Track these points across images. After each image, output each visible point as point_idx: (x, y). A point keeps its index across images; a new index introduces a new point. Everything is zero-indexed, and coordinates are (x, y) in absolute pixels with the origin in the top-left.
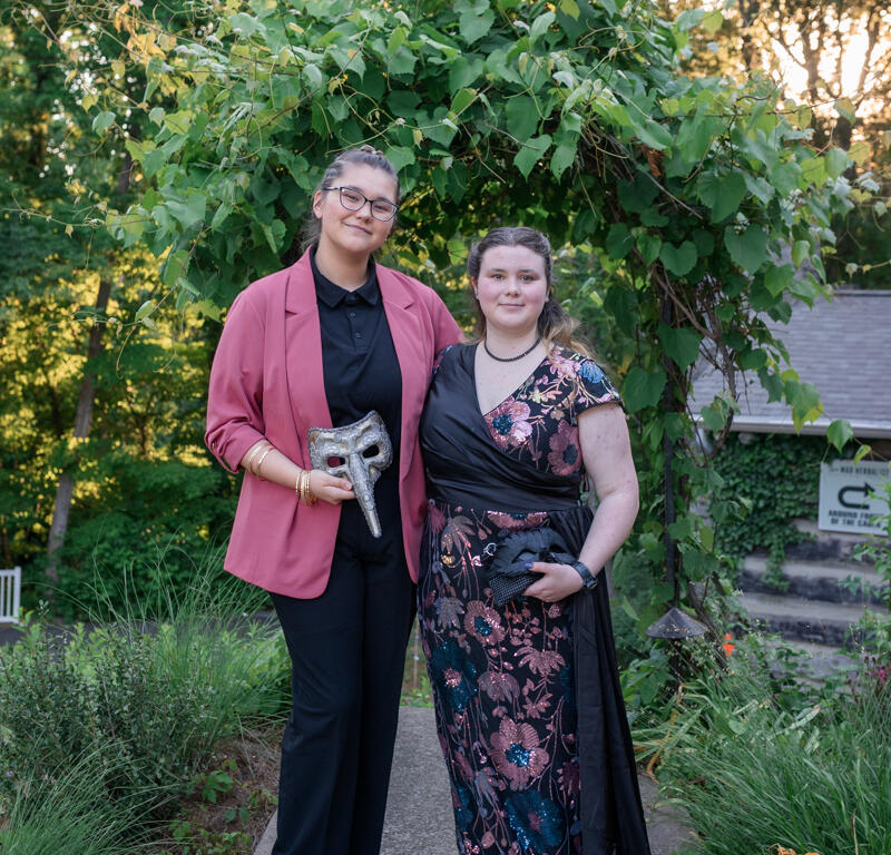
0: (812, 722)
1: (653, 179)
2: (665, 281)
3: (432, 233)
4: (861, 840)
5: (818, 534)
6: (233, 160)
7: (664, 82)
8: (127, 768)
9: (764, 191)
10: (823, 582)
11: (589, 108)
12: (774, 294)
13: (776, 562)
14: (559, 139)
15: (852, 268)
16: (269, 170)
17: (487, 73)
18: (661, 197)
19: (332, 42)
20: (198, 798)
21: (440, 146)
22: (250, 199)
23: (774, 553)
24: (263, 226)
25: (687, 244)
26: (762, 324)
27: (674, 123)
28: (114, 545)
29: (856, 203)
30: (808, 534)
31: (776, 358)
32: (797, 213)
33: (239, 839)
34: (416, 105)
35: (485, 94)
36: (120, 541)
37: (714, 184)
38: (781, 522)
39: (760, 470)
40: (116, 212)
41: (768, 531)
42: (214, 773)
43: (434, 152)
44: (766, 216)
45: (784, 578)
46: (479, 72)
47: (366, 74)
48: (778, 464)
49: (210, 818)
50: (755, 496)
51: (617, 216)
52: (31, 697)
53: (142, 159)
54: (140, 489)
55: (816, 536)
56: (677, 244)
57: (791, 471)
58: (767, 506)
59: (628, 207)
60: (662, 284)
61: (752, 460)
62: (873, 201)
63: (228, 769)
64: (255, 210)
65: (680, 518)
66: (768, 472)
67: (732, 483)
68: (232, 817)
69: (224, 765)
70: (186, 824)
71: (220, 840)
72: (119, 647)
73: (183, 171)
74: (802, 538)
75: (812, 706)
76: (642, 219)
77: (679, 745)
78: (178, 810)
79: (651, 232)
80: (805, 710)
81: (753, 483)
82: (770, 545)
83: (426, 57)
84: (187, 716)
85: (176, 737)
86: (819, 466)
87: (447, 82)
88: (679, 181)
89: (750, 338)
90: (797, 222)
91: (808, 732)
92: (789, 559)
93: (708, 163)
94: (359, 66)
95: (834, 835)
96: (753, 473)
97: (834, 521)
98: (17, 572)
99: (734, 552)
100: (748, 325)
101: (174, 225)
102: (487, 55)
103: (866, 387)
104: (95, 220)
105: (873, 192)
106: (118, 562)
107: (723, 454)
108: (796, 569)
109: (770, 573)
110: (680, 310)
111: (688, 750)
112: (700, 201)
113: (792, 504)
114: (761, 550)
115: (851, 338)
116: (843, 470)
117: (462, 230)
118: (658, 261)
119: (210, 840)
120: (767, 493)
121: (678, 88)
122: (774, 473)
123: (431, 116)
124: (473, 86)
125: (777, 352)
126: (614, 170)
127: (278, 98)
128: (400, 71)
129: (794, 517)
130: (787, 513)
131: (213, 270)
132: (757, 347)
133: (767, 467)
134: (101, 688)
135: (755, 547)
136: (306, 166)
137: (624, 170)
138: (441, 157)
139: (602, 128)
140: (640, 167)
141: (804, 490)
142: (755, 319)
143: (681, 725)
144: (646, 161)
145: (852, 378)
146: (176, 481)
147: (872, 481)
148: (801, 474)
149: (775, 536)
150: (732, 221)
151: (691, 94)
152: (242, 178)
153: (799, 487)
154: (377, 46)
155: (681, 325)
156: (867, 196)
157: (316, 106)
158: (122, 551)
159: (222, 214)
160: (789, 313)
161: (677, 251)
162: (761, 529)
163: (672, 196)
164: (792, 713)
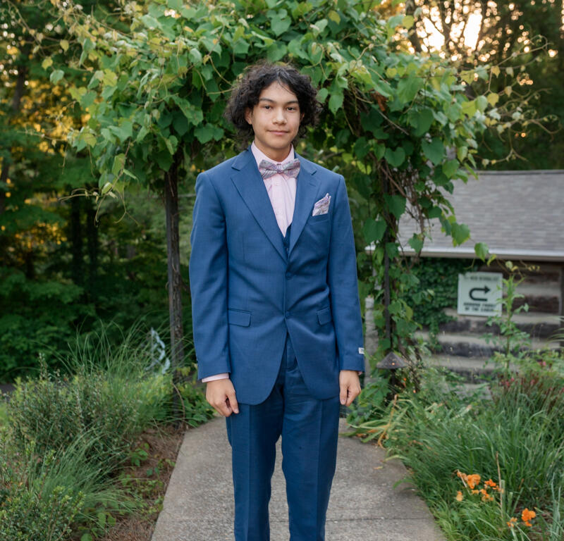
1: (380, 112)
2: (386, 169)
4: (501, 466)
5: (458, 317)
7: (385, 58)
9: (442, 118)
10: (460, 345)
12: (448, 176)
13: (434, 334)
14: (332, 91)
15: (486, 162)
18: (385, 122)
19: (201, 35)
20: (130, 463)
23: (433, 328)
24: (165, 139)
25: (399, 149)
26: (439, 193)
27: (393, 82)
28: (15, 334)
29: (487, 126)
30: (452, 317)
31: (446, 211)
32: (456, 131)
33: (157, 484)
36: (19, 332)
37: (416, 115)
38: (436, 310)
41: (429, 315)
42: (137, 450)
45: (438, 343)
46: (285, 52)
47: (222, 53)
48: (434, 275)
49: (138, 475)
54: (32, 299)
55: (456, 318)
56: (394, 149)
57: (441, 279)
59: (365, 129)
60: (384, 171)
62: (497, 125)
65: (393, 302)
66: (428, 281)
70: (128, 476)
71: (147, 485)
73: (111, 107)
74: (449, 319)
75: (466, 406)
76: (375, 135)
77: (395, 428)
79: (380, 142)
80: (462, 409)
82: (430, 324)
83: (253, 43)
86: (457, 276)
88: (397, 114)
89: (432, 200)
90: (457, 136)
91: (466, 419)
92: (441, 331)
93: (411, 103)
94: (218, 50)
95: (488, 467)
97: (467, 309)
100: (429, 192)
101: (113, 140)
102: (287, 43)
103: (484, 229)
105: (497, 120)
106: (18, 345)
108: (445, 338)
109: (431, 340)
110: (393, 184)
112: (409, 125)
113: (442, 299)
114: (424, 327)
115: (475, 200)
116: (472, 278)
118: (383, 158)
121: (392, 62)
122: (432, 280)
124: (280, 61)
125: (448, 209)
126: (358, 107)
127: (175, 68)
128: (240, 52)
129: (444, 307)
130: (440, 305)
132: (436, 205)
133: (427, 277)
136: (188, 105)
137: (363, 107)
140: (373, 106)
141: (449, 291)
142: (436, 190)
143: (396, 417)
144: (377, 102)
145: (477, 224)
146: (57, 292)
147: (489, 285)
148: (447, 281)
149: (432, 318)
150: (423, 136)
151: (400, 65)
153: (447, 289)
154: (227, 37)
155: (395, 193)
156: (494, 122)
157: (195, 72)
158: (20, 338)
159: (143, 133)
160: (453, 187)
161: (395, 153)
162: (424, 314)
163: (391, 122)
164: (458, 410)
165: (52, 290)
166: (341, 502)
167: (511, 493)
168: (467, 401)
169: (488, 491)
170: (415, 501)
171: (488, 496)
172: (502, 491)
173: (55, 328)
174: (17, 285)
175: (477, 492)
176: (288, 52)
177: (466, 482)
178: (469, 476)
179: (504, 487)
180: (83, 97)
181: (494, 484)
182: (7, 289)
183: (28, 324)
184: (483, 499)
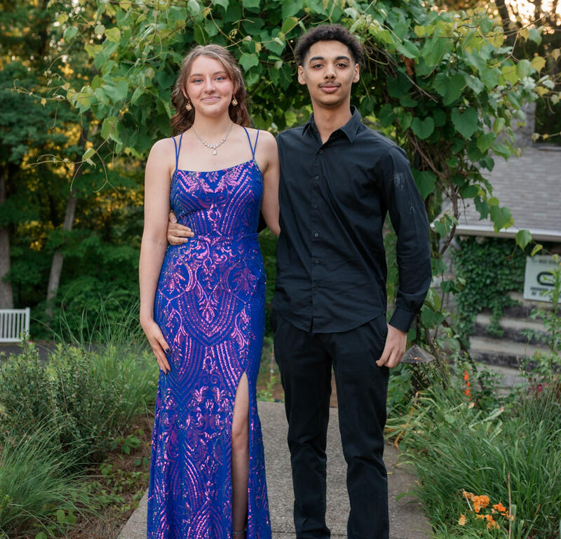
0: (499, 417)
1: (408, 77)
2: (414, 140)
3: (275, 106)
4: (514, 487)
5: (524, 302)
6: (145, 60)
7: (419, 15)
8: (74, 431)
9: (477, 85)
11: (368, 32)
12: (483, 151)
13: (497, 319)
15: (536, 136)
16: (169, 66)
17: (306, 7)
18: (413, 89)
20: (119, 451)
21: (275, 54)
22: (156, 84)
23: (495, 313)
24: (164, 102)
25: (428, 118)
26: (476, 170)
28: (88, 296)
29: (539, 95)
30: (517, 301)
31: (485, 191)
32: (502, 100)
33: (142, 476)
34: (261, 26)
35: (303, 21)
36: (92, 294)
37: (446, 81)
38: (500, 293)
39: (488, 260)
40: (73, 90)
41: (492, 298)
42: (129, 437)
43: (271, 57)
44: (479, 102)
45: (500, 328)
46: (301, 7)
47: (229, 7)
48: (500, 256)
49: (125, 463)
50: (485, 276)
51: (387, 99)
52: (16, 387)
53: (94, 56)
54: (105, 262)
55: (522, 303)
56: (422, 118)
57: (508, 261)
58: (492, 283)
59: (392, 94)
60: (413, 143)
61: (483, 254)
63: (138, 434)
64: (159, 91)
66: (493, 262)
67: (470, 268)
68: (138, 464)
69: (136, 432)
70: (110, 466)
71: (130, 477)
72: (71, 359)
73: (116, 65)
74: (514, 303)
75: (499, 408)
76: (401, 102)
77: (414, 429)
78: (106, 458)
79: (406, 110)
80: (496, 410)
81: (484, 268)
82: (493, 307)
84: (112, 401)
85: (104, 414)
86: (525, 258)
87: (281, 12)
90: (501, 106)
91: (495, 423)
92: (504, 316)
93: (443, 67)
94: (225, 3)
95: (499, 485)
96: (483, 262)
97: (534, 294)
98: (27, 311)
99: (470, 311)
100: (466, 169)
101: (108, 100)
103: (557, 209)
104: (59, 96)
105: (550, 89)
107: (465, 250)
108: (507, 323)
109: (492, 325)
110: (423, 158)
111: (419, 432)
112: (437, 92)
113: (508, 282)
114: (487, 310)
115: (551, 178)
116: (541, 261)
117: (294, 106)
118: (410, 129)
119: (124, 476)
120: (492, 275)
121: (427, 19)
122: (497, 262)
123: (270, 34)
124: (296, 16)
126: (385, 70)
127: (173, 22)
128: (251, 5)
129: (509, 290)
131: (134, 128)
132: (473, 184)
133: (493, 258)
134: (60, 383)
135: (483, 308)
137: (391, 71)
138: (275, 61)
139: (375, 44)
140: (400, 69)
141: (515, 274)
142: (472, 166)
143: (417, 416)
144: (405, 66)
145: (549, 203)
146: (127, 257)
148: (514, 263)
149: (496, 302)
150: (459, 104)
151: (435, 23)
152: (150, 72)
153: (514, 271)
155: (426, 169)
156: (546, 91)
157: (197, 26)
158: (92, 300)
159: (138, 93)
160: (492, 164)
161: (422, 123)
162: (487, 297)
163: (420, 88)
164: (488, 412)
165: (122, 254)
166: (335, 513)
167: (522, 522)
168: (501, 402)
169: (495, 518)
170: (419, 517)
171: (494, 523)
172: (512, 518)
173: (127, 292)
174: (91, 248)
175: (482, 517)
176: (305, 6)
177: (472, 503)
178: (477, 497)
179: (515, 514)
180: (97, 55)
181: (504, 509)
182: (82, 251)
183: (101, 286)
184: (488, 527)
